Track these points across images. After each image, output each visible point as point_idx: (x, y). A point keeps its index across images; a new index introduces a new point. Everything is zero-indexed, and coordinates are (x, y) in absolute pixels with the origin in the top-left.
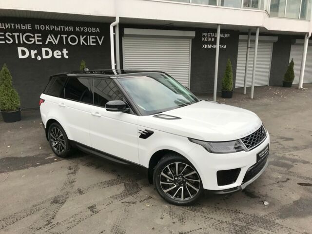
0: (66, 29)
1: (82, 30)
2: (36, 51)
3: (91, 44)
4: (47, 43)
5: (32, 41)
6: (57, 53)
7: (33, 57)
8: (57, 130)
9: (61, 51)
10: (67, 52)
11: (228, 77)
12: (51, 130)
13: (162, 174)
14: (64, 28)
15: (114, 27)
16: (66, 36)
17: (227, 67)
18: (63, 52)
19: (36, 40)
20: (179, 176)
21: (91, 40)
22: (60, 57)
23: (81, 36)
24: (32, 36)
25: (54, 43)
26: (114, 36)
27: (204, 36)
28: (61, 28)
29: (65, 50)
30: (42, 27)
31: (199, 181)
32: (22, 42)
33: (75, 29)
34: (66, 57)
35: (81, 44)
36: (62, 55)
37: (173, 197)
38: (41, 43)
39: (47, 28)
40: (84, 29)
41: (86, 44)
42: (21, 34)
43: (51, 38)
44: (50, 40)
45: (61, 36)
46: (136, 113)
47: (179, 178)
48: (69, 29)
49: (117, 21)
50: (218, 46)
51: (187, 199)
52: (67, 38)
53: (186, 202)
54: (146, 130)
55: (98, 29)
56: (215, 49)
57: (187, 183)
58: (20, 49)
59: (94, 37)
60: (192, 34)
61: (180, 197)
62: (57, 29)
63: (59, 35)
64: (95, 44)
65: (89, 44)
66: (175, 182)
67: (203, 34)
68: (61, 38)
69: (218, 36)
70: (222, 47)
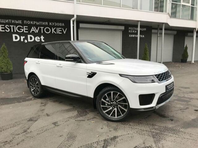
0: (44, 23)
1: (53, 24)
2: (24, 37)
3: (59, 33)
4: (31, 32)
5: (22, 30)
6: (37, 38)
7: (22, 40)
8: (34, 79)
9: (40, 37)
10: (43, 38)
11: (146, 54)
12: (30, 80)
13: (102, 100)
14: (42, 23)
15: (73, 21)
16: (43, 28)
17: (145, 48)
18: (41, 38)
19: (24, 30)
20: (113, 101)
21: (59, 31)
22: (39, 41)
23: (53, 28)
24: (22, 27)
25: (36, 32)
26: (73, 27)
27: (130, 29)
28: (40, 23)
29: (42, 36)
30: (29, 22)
31: (127, 104)
32: (15, 31)
33: (49, 24)
34: (43, 41)
35: (53, 33)
36: (41, 39)
37: (109, 116)
38: (27, 32)
39: (32, 23)
40: (54, 24)
41: (56, 33)
42: (15, 26)
43: (34, 29)
44: (33, 30)
45: (40, 28)
46: (85, 62)
47: (114, 103)
48: (45, 24)
49: (75, 17)
50: (138, 36)
51: (119, 117)
52: (43, 29)
53: (118, 119)
54: (91, 72)
55: (63, 24)
56: (137, 38)
57: (119, 106)
58: (14, 35)
59: (61, 28)
60: (123, 28)
61: (115, 116)
62: (37, 23)
63: (39, 27)
64: (61, 33)
65: (57, 33)
66: (111, 105)
67: (129, 28)
68: (40, 29)
69: (139, 29)
70: (142, 36)
